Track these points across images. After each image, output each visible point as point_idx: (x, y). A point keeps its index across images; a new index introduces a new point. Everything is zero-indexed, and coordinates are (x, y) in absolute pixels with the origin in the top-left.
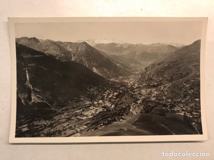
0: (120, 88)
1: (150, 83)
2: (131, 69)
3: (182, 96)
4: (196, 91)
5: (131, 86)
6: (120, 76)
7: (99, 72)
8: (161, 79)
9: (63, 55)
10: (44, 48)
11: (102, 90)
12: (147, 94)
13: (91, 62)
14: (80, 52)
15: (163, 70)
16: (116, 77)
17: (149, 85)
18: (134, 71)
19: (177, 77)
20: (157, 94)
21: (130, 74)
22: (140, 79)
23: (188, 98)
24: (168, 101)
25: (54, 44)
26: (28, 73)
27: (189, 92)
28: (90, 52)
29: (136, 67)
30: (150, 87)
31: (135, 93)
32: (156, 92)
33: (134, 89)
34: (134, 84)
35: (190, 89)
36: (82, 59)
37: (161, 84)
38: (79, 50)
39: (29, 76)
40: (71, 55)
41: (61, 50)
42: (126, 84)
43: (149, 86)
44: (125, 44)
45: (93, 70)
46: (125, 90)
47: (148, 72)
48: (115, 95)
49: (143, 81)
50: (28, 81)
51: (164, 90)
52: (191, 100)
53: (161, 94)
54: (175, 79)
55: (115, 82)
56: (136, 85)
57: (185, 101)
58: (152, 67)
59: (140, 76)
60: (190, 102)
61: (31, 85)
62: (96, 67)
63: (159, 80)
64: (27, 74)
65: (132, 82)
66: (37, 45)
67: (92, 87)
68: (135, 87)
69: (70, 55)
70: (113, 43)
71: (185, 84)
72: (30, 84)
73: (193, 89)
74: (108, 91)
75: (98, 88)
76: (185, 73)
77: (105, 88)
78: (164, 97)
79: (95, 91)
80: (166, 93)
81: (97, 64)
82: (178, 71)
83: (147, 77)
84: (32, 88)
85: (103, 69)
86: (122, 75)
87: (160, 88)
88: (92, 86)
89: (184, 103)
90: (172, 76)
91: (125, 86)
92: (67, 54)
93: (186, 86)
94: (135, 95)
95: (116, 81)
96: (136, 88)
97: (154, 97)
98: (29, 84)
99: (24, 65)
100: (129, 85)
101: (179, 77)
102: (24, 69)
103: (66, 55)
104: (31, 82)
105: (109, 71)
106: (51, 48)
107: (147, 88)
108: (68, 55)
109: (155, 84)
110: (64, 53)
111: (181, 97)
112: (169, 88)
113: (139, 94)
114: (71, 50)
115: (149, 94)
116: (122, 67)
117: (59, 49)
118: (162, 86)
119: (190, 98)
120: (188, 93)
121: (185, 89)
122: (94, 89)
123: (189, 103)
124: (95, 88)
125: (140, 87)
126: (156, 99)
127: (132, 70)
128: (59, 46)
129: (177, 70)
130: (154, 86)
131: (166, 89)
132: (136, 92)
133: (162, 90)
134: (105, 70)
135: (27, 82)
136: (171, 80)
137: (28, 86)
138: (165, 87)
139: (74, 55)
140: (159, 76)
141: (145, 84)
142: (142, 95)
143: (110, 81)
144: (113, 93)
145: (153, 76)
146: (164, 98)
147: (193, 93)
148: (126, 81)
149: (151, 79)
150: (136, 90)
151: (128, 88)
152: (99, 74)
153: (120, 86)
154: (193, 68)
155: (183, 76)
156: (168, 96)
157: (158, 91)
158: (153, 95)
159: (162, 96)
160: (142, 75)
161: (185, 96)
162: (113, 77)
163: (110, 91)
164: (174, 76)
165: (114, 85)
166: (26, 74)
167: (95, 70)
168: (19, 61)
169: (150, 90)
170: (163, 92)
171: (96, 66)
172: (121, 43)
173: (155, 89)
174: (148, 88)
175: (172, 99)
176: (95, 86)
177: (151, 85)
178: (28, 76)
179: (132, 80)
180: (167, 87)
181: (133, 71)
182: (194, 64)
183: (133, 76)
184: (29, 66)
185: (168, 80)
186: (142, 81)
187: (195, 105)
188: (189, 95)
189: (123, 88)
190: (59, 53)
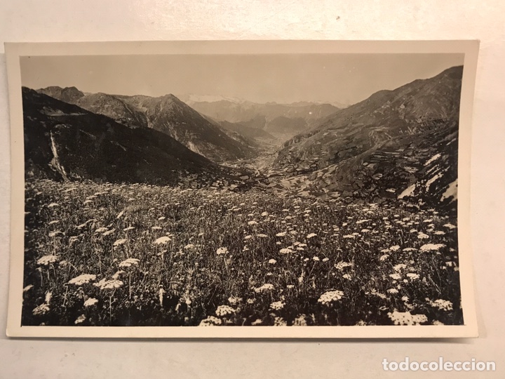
0: (241, 178)
1: (296, 166)
2: (257, 146)
3: (362, 185)
4: (388, 175)
5: (261, 174)
6: (239, 158)
7: (200, 151)
8: (317, 158)
9: (129, 119)
10: (93, 106)
11: (207, 181)
12: (292, 186)
13: (184, 132)
14: (162, 115)
15: (319, 143)
16: (233, 159)
17: (295, 170)
18: (264, 151)
19: (347, 155)
20: (310, 185)
21: (256, 154)
22: (276, 161)
23: (372, 189)
24: (333, 195)
25: (111, 98)
26: (55, 142)
27: (374, 177)
28: (182, 112)
29: (267, 144)
30: (296, 173)
31: (269, 186)
32: (308, 182)
33: (267, 178)
34: (266, 170)
35: (376, 173)
36: (168, 126)
37: (317, 168)
38: (161, 109)
39: (57, 149)
40: (146, 119)
41: (126, 111)
42: (251, 171)
43: (294, 173)
44: (246, 102)
45: (189, 146)
46: (251, 180)
47: (292, 148)
48: (232, 189)
49: (283, 164)
50: (56, 159)
51: (324, 177)
52: (379, 192)
53: (318, 184)
54: (342, 158)
55: (230, 169)
56: (270, 171)
57: (367, 194)
58: (297, 141)
59: (277, 155)
60: (377, 196)
61: (62, 167)
62: (194, 142)
63: (313, 160)
64: (53, 144)
65: (262, 167)
66: (78, 100)
67: (189, 175)
68: (268, 176)
69: (143, 119)
70: (223, 101)
71: (365, 164)
72: (60, 165)
73: (382, 172)
74: (218, 181)
75: (199, 176)
76: (361, 146)
77: (212, 176)
78: (324, 189)
79: (194, 181)
80: (329, 182)
81: (197, 135)
82: (347, 144)
83: (289, 157)
84: (64, 172)
85: (206, 145)
86: (243, 157)
87: (316, 174)
88: (188, 173)
89: (365, 198)
90: (337, 153)
91: (249, 174)
92: (139, 117)
93: (369, 166)
94: (268, 188)
95: (232, 166)
96: (271, 176)
97: (304, 190)
98: (58, 164)
99: (45, 126)
100: (256, 172)
101: (349, 153)
102: (47, 134)
103: (135, 119)
104: (62, 160)
105: (218, 149)
106: (106, 106)
107: (290, 176)
108: (140, 119)
109: (306, 168)
110: (133, 116)
111: (360, 188)
112: (334, 172)
113: (277, 186)
114: (145, 109)
115: (296, 186)
116: (242, 143)
117: (122, 107)
118: (319, 171)
119: (377, 188)
120: (372, 179)
121: (366, 172)
122: (192, 177)
123: (375, 196)
124: (195, 176)
125: (277, 175)
126: (310, 194)
127: (260, 148)
128: (122, 102)
129: (346, 141)
130: (304, 172)
131: (327, 174)
132: (272, 182)
133: (321, 178)
134: (211, 146)
135: (54, 161)
136: (336, 160)
137: (55, 169)
138: (325, 171)
139: (152, 119)
140: (312, 154)
141: (287, 169)
142: (282, 188)
143: (221, 166)
144: (229, 185)
145: (302, 154)
146: (326, 191)
147: (382, 179)
148: (250, 166)
149: (298, 160)
150: (271, 180)
151: (256, 177)
152: (201, 154)
153: (240, 174)
154: (377, 137)
155: (358, 152)
156: (332, 187)
157: (313, 180)
158: (303, 187)
159: (321, 188)
160: (280, 153)
161: (367, 185)
162: (227, 160)
163: (223, 181)
164: (340, 153)
165: (228, 172)
166: (51, 145)
167: (192, 147)
168: (35, 119)
169: (296, 179)
170: (324, 180)
171: (194, 139)
172: (238, 101)
173: (306, 177)
174: (294, 175)
175: (341, 192)
176: (194, 173)
177: (298, 170)
178: (54, 150)
179: (262, 165)
180: (331, 171)
181: (261, 151)
182: (377, 130)
183: (263, 158)
184: (57, 129)
185: (329, 160)
186: (280, 164)
187: (387, 200)
188: (375, 184)
189: (247, 177)
190: (122, 115)
